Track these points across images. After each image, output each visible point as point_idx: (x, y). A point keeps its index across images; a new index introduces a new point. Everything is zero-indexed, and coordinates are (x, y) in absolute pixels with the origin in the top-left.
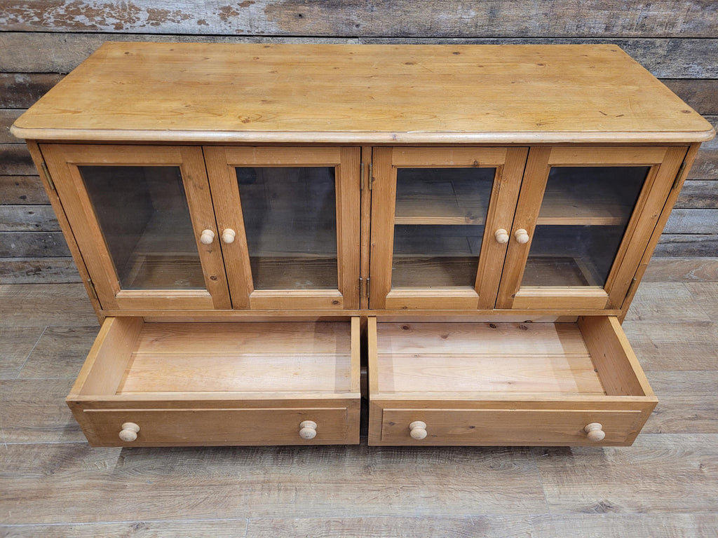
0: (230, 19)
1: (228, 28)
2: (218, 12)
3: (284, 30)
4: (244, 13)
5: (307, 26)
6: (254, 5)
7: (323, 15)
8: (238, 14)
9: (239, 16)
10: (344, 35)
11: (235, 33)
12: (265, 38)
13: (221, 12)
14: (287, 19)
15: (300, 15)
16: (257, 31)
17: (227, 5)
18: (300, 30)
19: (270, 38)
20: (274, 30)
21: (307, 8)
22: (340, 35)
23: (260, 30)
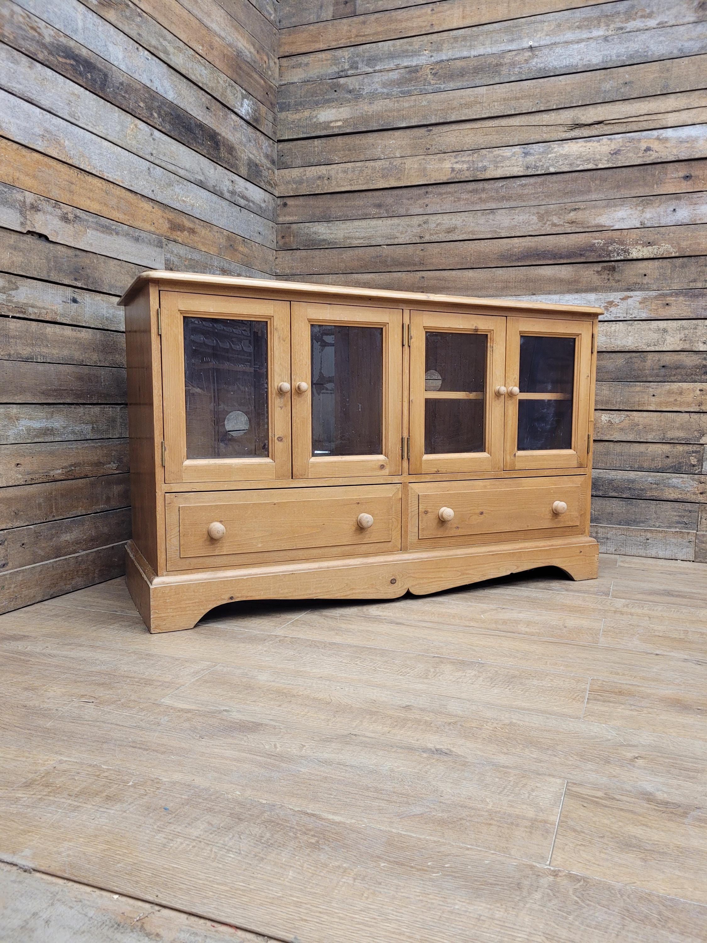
0: (612, 309)
1: (608, 316)
2: (603, 305)
3: (653, 315)
4: (623, 305)
5: (672, 312)
6: (632, 299)
7: (686, 303)
8: (618, 305)
9: (619, 307)
10: (702, 317)
11: (613, 319)
12: (636, 322)
13: (606, 304)
14: (656, 308)
15: (667, 304)
16: (631, 316)
17: (611, 300)
18: (666, 314)
19: (640, 322)
20: (644, 316)
21: (674, 298)
22: (699, 317)
23: (634, 316)
